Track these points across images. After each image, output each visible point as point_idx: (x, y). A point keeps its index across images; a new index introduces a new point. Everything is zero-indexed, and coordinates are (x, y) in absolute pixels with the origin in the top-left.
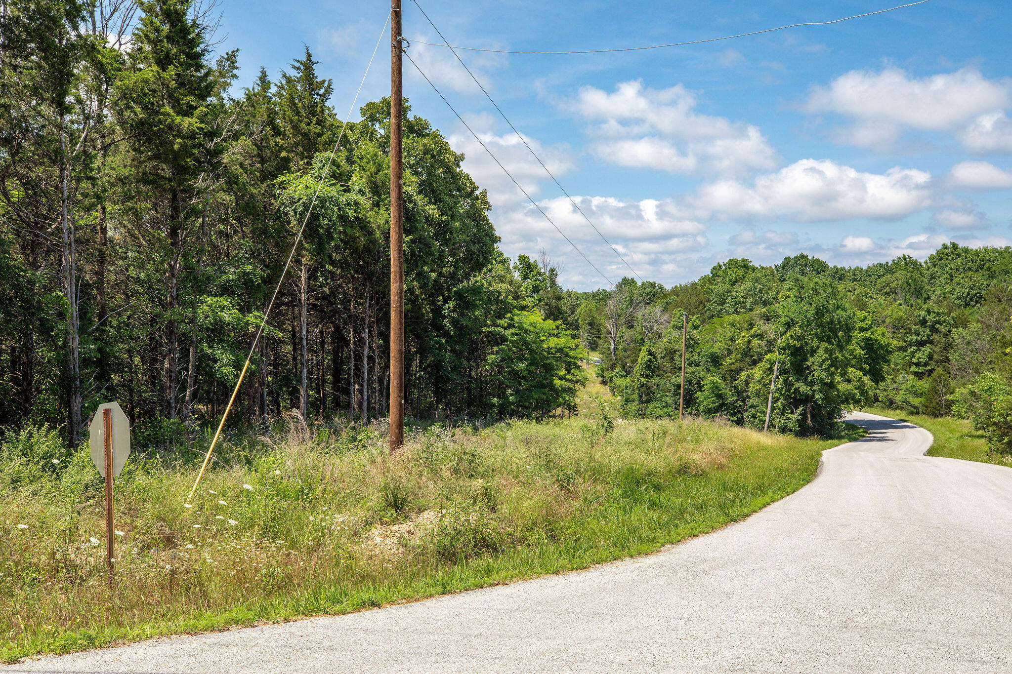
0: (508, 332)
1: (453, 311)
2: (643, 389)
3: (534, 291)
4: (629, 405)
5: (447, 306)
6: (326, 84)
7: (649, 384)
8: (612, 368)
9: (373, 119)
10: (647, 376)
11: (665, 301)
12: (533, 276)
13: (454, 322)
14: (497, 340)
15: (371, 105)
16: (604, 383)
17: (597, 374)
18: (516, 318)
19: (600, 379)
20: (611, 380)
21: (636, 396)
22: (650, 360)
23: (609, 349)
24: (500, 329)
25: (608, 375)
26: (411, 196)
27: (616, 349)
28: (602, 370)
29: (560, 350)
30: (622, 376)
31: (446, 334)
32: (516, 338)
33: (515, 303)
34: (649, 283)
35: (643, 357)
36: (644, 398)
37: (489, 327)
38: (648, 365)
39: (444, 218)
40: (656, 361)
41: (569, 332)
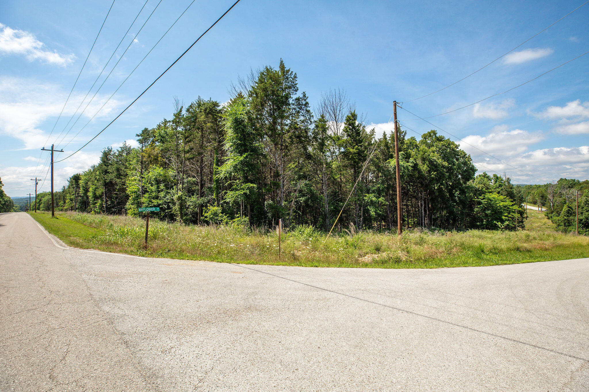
0: (482, 201)
1: (459, 195)
2: (565, 221)
3: (499, 186)
4: (560, 227)
5: (456, 193)
6: (405, 132)
7: (568, 219)
8: (552, 213)
9: (425, 138)
10: (568, 216)
11: (580, 186)
12: (499, 181)
13: (459, 198)
14: (479, 203)
15: (424, 135)
16: (549, 218)
17: (545, 215)
18: (486, 196)
19: (547, 217)
20: (551, 217)
21: (563, 224)
22: (569, 210)
23: (550, 206)
24: (480, 200)
25: (550, 215)
26: (435, 160)
27: (553, 206)
28: (547, 213)
29: (505, 207)
30: (556, 216)
31: (456, 202)
32: (486, 203)
33: (487, 191)
34: (572, 179)
35: (565, 208)
36: (567, 224)
37: (475, 199)
38: (568, 212)
39: (450, 165)
40: (573, 210)
41: (510, 200)
